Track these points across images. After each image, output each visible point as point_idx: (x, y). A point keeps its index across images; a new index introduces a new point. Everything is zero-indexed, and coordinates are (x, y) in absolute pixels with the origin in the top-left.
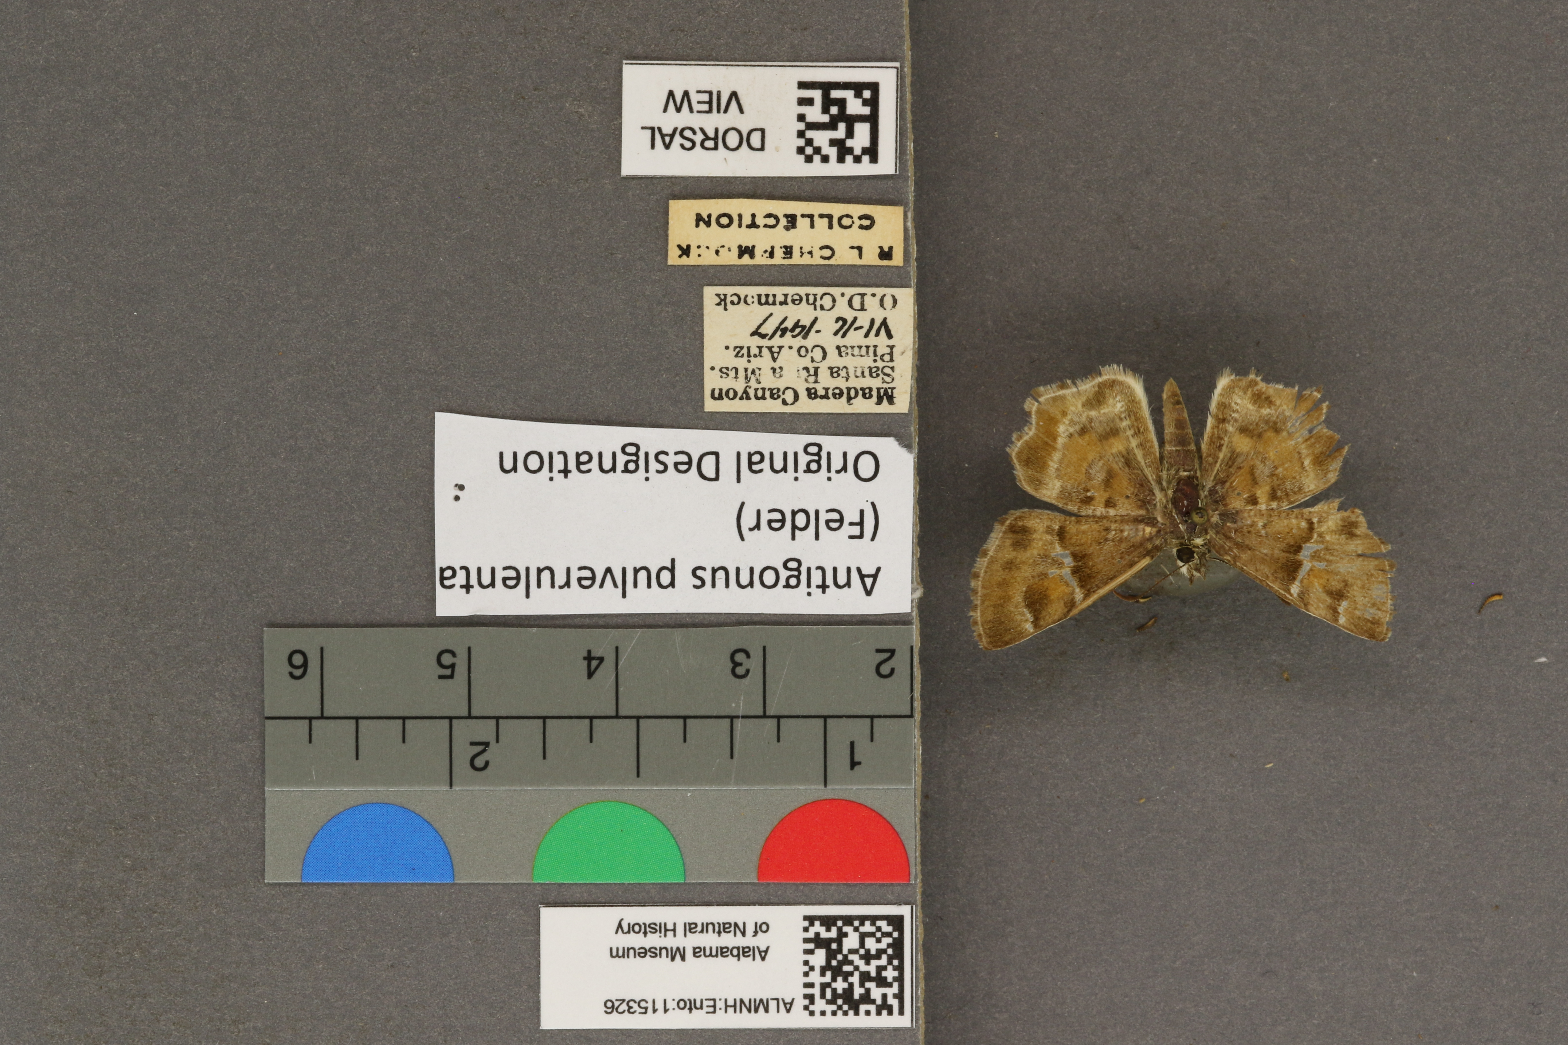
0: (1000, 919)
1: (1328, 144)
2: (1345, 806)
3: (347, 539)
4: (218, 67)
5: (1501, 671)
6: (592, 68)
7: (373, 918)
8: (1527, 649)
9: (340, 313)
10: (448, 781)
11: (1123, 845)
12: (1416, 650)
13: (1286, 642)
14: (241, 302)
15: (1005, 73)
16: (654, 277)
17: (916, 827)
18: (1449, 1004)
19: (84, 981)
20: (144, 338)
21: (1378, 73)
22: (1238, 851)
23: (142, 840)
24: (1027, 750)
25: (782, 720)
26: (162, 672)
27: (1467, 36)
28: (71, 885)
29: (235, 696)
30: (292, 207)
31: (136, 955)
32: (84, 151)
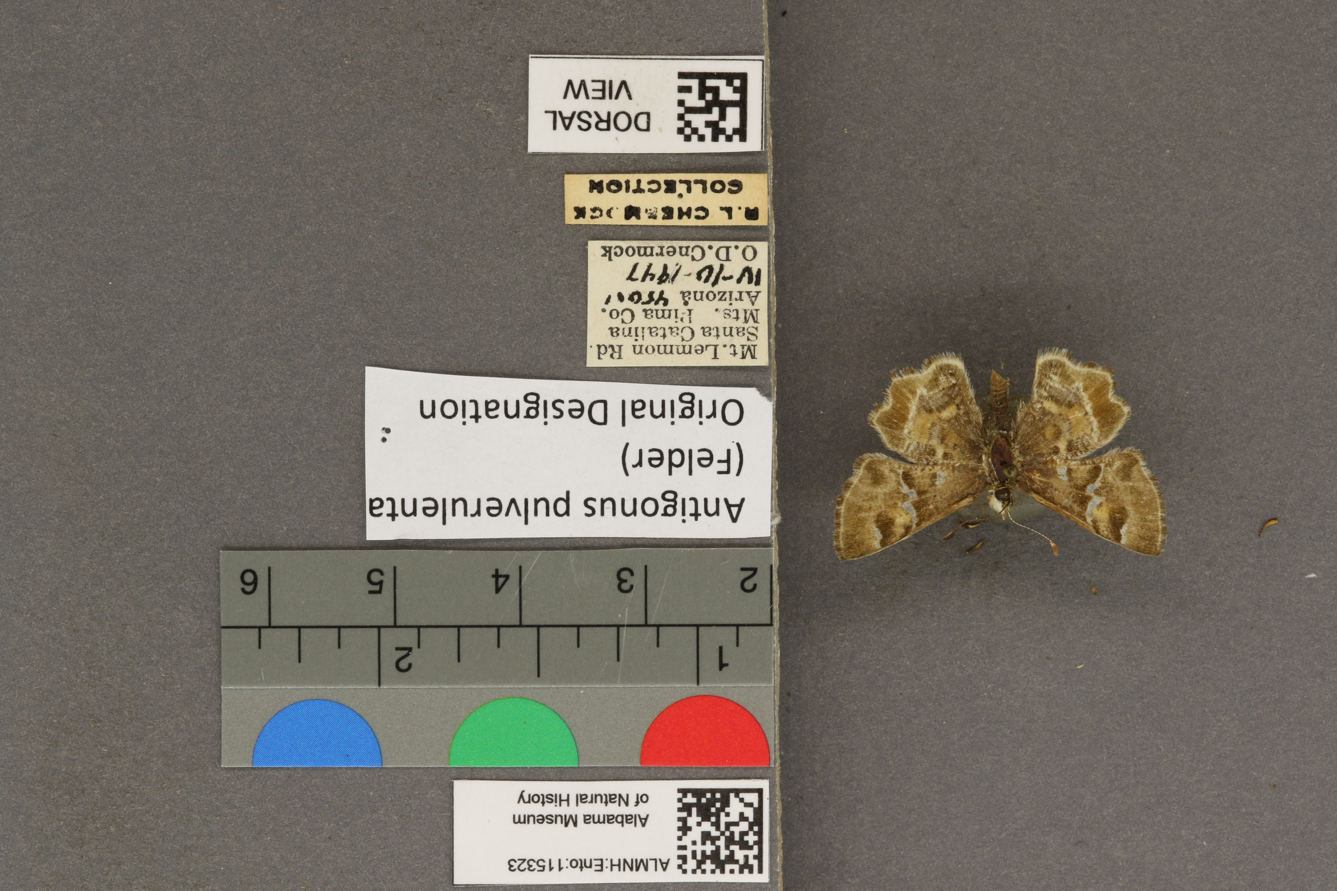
0: (851, 798)
1: (1128, 138)
2: (1145, 700)
3: (291, 475)
4: (181, 73)
5: (1277, 585)
6: (498, 73)
7: (313, 798)
8: (1299, 567)
9: (284, 282)
10: (377, 680)
11: (956, 735)
12: (1205, 568)
13: (1094, 562)
14: (200, 273)
15: (853, 79)
16: (551, 252)
17: (775, 718)
18: (1234, 869)
19: (68, 852)
20: (117, 304)
21: (1170, 77)
22: (1054, 740)
23: (117, 731)
24: (874, 654)
25: (661, 628)
26: (134, 588)
27: (1246, 45)
28: (56, 769)
29: (196, 608)
30: (244, 192)
31: (112, 829)
32: (66, 145)
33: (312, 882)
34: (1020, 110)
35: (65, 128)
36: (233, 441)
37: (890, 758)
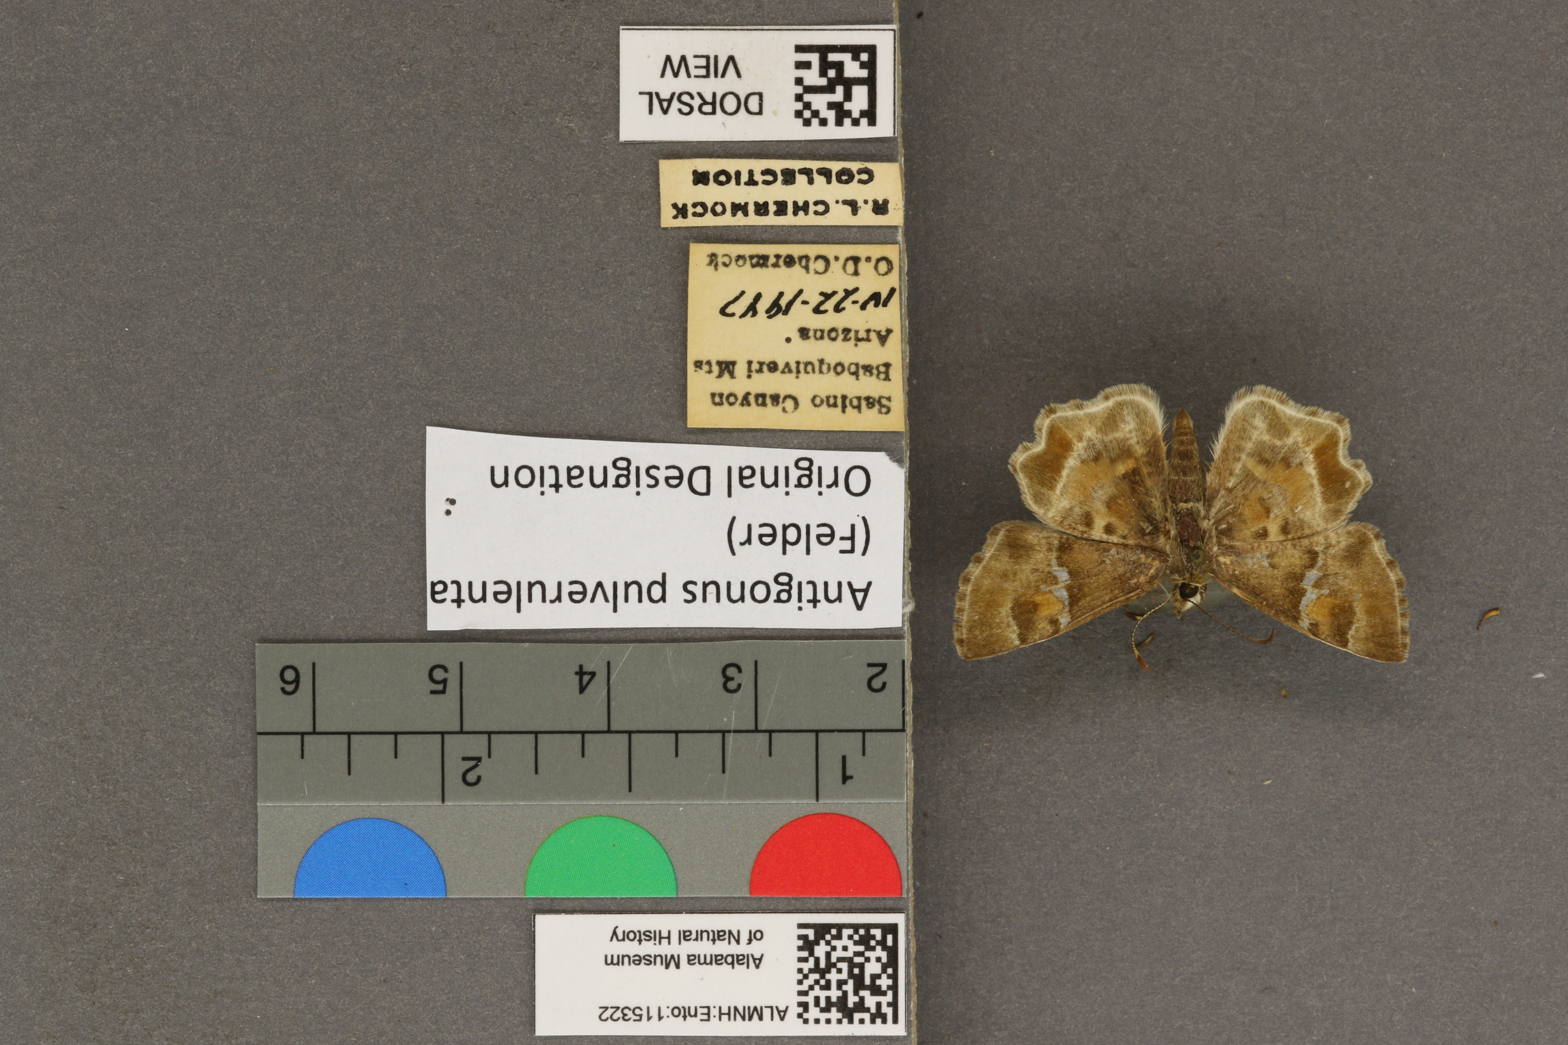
0: (999, 937)
1: (1324, 161)
2: (1343, 822)
3: (338, 555)
4: (209, 83)
5: (1499, 687)
6: (583, 83)
7: (366, 933)
8: (1525, 665)
9: (331, 328)
10: (441, 796)
11: (1121, 862)
12: (1414, 667)
13: (1284, 660)
14: (232, 318)
15: (1000, 92)
16: (645, 292)
17: (907, 841)
18: (1449, 1020)
19: (77, 997)
20: (135, 354)
21: (1373, 90)
22: (1236, 868)
23: (135, 855)
24: (1025, 768)
25: (774, 735)
26: (154, 687)
27: (1462, 52)
28: (64, 901)
29: (227, 711)
30: (283, 222)
31: (129, 971)
32: (75, 167)
33: (364, 1033)
34: (1196, 128)
35: (73, 147)
36: (271, 515)
37: (1044, 890)
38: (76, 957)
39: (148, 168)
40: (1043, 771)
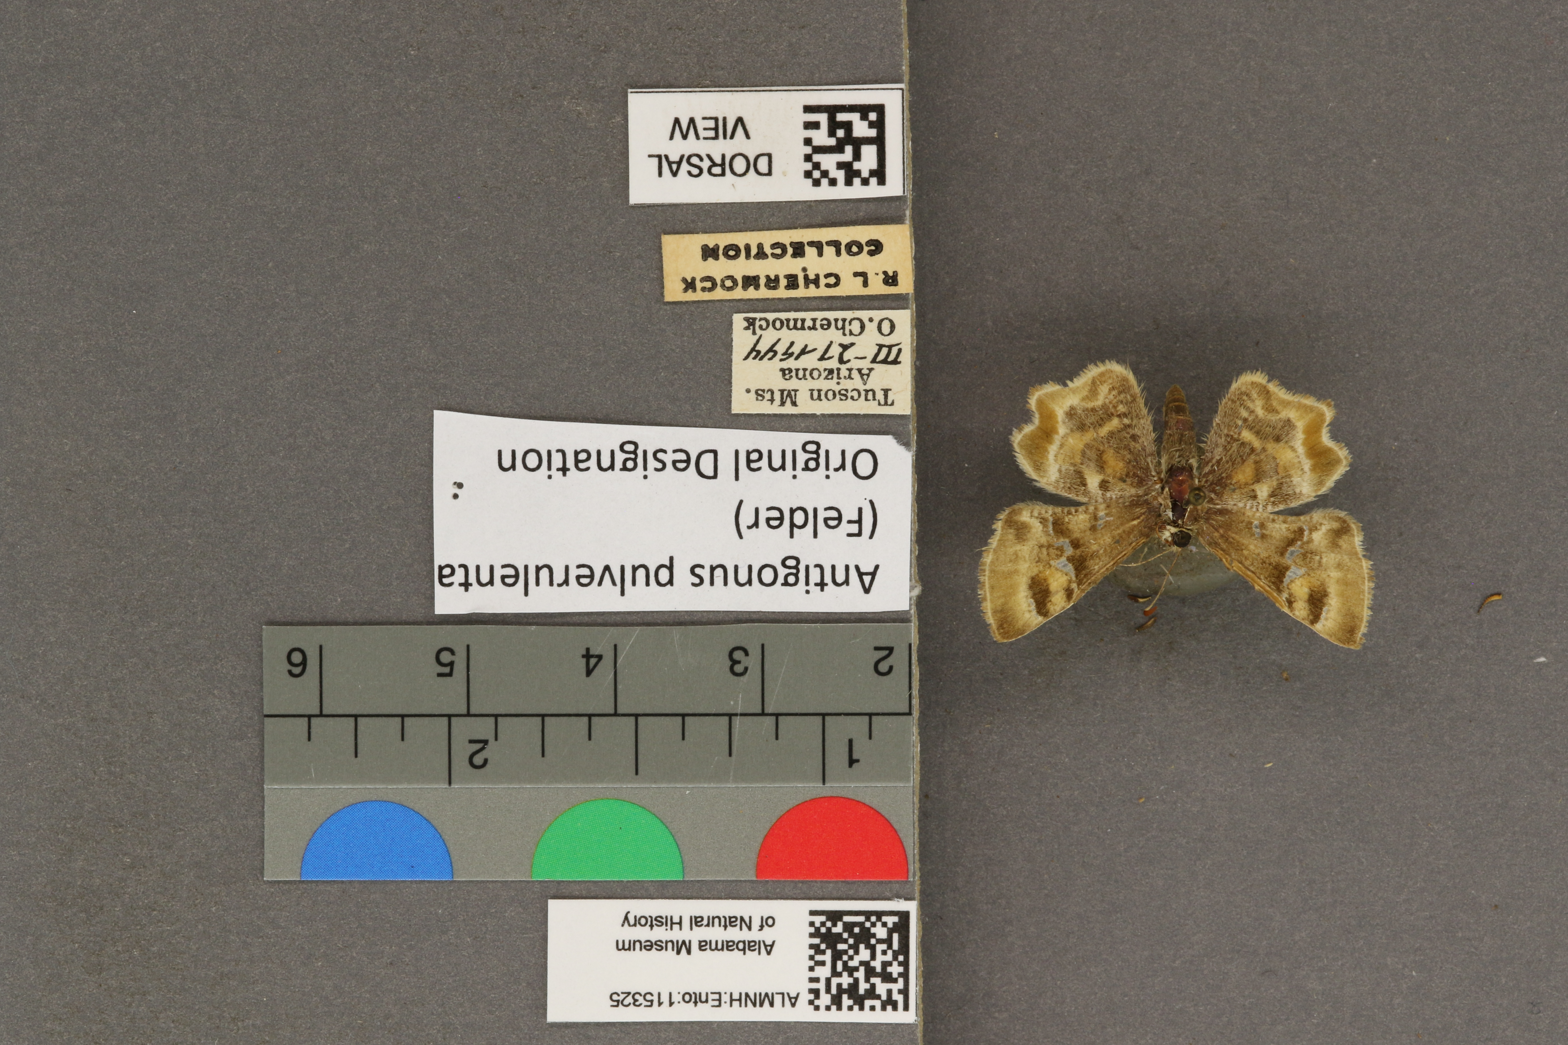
0: (999, 918)
1: (1327, 145)
2: (1344, 805)
3: (346, 537)
4: (217, 65)
5: (1500, 670)
6: (590, 66)
7: (372, 916)
8: (1526, 649)
9: (338, 311)
10: (447, 779)
11: (1122, 844)
12: (1415, 650)
13: (1285, 642)
14: (240, 301)
15: (1005, 74)
16: (652, 275)
17: (914, 823)
18: (1449, 1003)
19: (84, 980)
20: (142, 336)
21: (1377, 73)
22: (1237, 851)
23: (142, 838)
24: (1027, 750)
25: (780, 718)
26: (161, 670)
27: (1466, 37)
28: (70, 883)
29: (234, 694)
30: (291, 205)
31: (136, 953)
32: (83, 149)
33: (370, 1015)
34: (1200, 111)
35: (82, 130)
36: (278, 497)
37: (1045, 871)
38: (83, 939)
39: (156, 151)
40: (1044, 752)
